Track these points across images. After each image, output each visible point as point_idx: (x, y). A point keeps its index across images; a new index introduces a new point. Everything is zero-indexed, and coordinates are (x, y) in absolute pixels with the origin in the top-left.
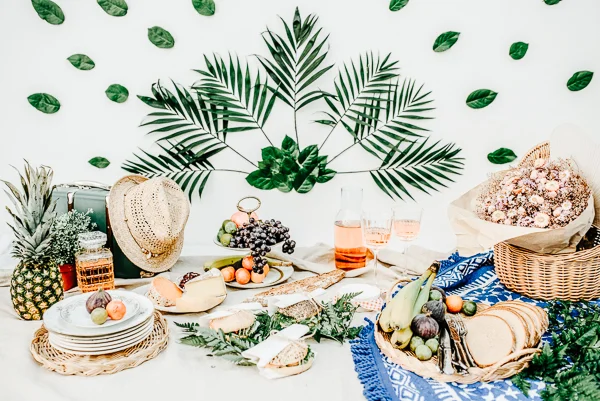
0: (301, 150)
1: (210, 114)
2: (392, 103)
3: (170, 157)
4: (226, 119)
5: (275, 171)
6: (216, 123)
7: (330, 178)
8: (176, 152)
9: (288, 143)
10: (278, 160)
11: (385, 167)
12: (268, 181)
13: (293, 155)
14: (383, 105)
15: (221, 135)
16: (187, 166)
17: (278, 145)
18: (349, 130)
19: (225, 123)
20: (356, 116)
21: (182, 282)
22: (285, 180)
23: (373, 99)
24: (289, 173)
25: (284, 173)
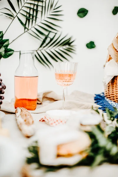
2: (44, 8)
7: (11, 55)
14: (40, 9)
20: (25, 14)
23: (34, 5)
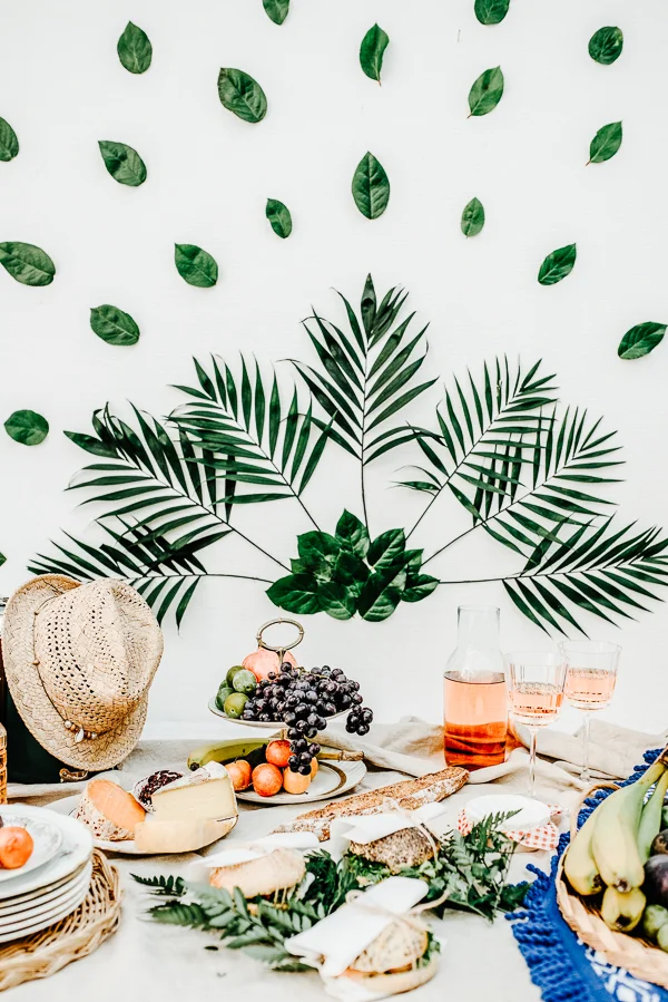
0: (374, 537)
1: (201, 467)
2: (543, 452)
3: (123, 550)
4: (232, 478)
5: (324, 578)
6: (212, 485)
7: (427, 593)
8: (134, 539)
9: (349, 524)
10: (328, 558)
11: (531, 572)
12: (309, 597)
13: (357, 547)
14: (528, 454)
15: (221, 508)
16: (154, 567)
17: (330, 529)
18: (464, 501)
19: (230, 486)
20: (476, 475)
21: (145, 790)
22: (341, 595)
23: (509, 444)
24: (350, 582)
25: (339, 583)
